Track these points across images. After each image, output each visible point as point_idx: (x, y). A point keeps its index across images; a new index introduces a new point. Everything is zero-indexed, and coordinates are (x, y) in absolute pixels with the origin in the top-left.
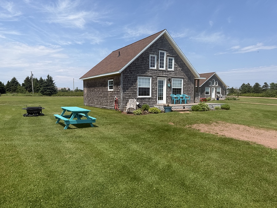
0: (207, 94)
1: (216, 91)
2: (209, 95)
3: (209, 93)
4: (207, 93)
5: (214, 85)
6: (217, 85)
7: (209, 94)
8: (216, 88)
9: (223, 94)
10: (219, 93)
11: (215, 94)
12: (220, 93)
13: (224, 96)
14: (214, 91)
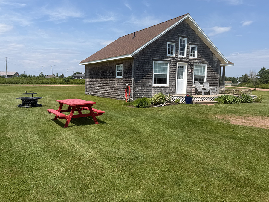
0: (162, 83)
1: (190, 74)
2: (167, 85)
3: (166, 79)
4: (161, 80)
5: (185, 56)
6: (196, 57)
7: (165, 83)
8: (191, 66)
9: (212, 84)
10: (200, 80)
11: (189, 84)
12: (203, 80)
13: (215, 90)
14: (185, 74)
